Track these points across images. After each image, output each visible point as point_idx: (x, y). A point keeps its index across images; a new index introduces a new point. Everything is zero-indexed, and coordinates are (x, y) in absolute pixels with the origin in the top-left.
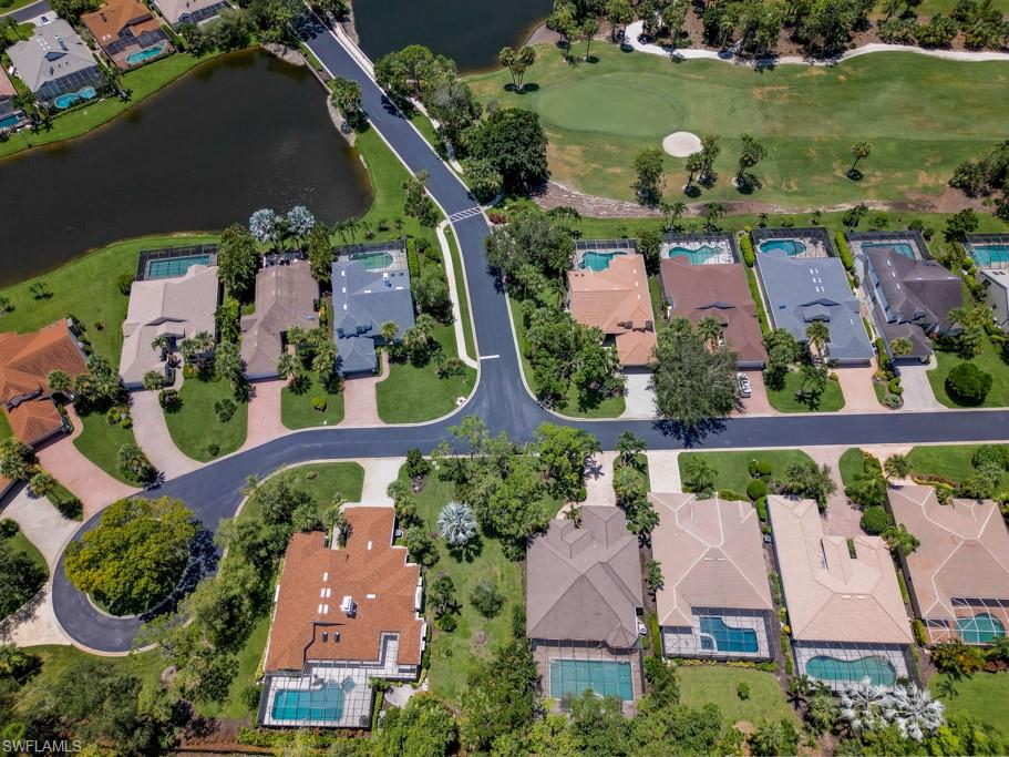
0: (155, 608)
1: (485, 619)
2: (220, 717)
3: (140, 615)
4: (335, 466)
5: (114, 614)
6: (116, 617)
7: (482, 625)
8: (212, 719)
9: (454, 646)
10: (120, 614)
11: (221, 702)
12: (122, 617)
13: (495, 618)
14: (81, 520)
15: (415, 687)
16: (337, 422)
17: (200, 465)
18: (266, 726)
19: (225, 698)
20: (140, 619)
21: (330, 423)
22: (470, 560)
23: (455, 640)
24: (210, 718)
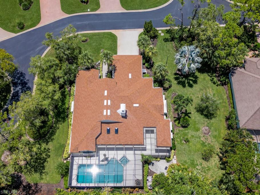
1: (207, 120)
2: (41, 182)
4: (99, 34)
7: (206, 123)
8: (36, 184)
9: (190, 136)
11: (41, 173)
13: (213, 119)
15: (168, 161)
16: (96, 10)
17: (14, 35)
18: (74, 188)
19: (43, 171)
21: (92, 10)
22: (191, 86)
23: (190, 132)
24: (34, 183)
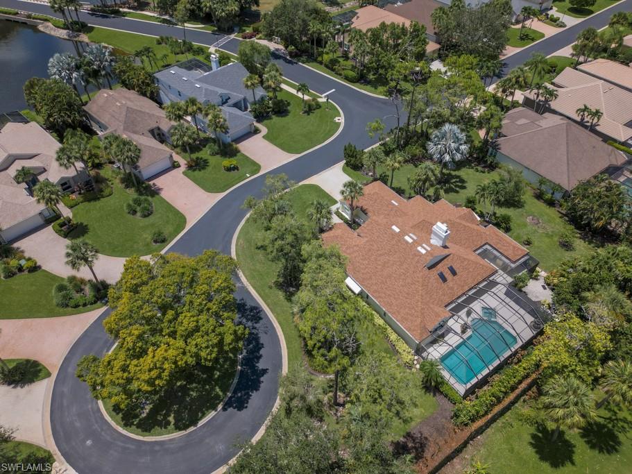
0: (232, 388)
1: (520, 210)
2: (413, 427)
3: (220, 407)
5: (186, 427)
6: (192, 429)
7: (524, 214)
8: (408, 435)
10: (194, 422)
12: (201, 423)
13: (524, 205)
14: (49, 375)
16: (257, 171)
18: (466, 395)
20: (224, 409)
21: (252, 173)
22: (463, 187)
23: (520, 233)
24: (404, 436)
